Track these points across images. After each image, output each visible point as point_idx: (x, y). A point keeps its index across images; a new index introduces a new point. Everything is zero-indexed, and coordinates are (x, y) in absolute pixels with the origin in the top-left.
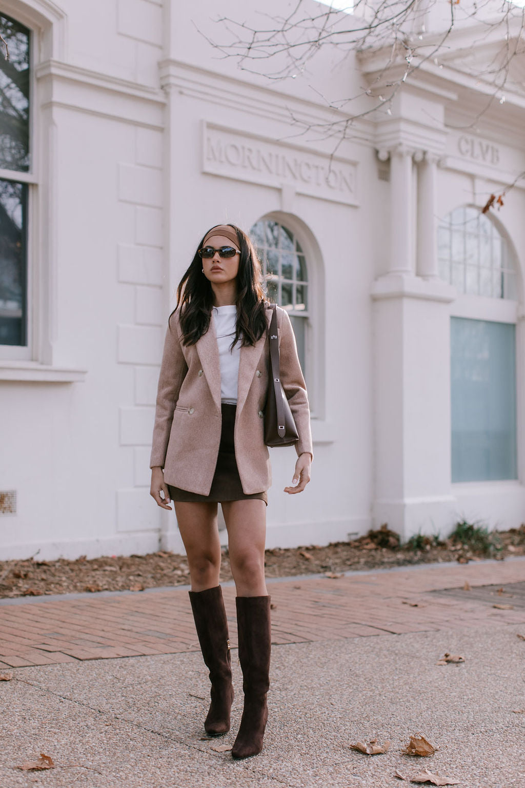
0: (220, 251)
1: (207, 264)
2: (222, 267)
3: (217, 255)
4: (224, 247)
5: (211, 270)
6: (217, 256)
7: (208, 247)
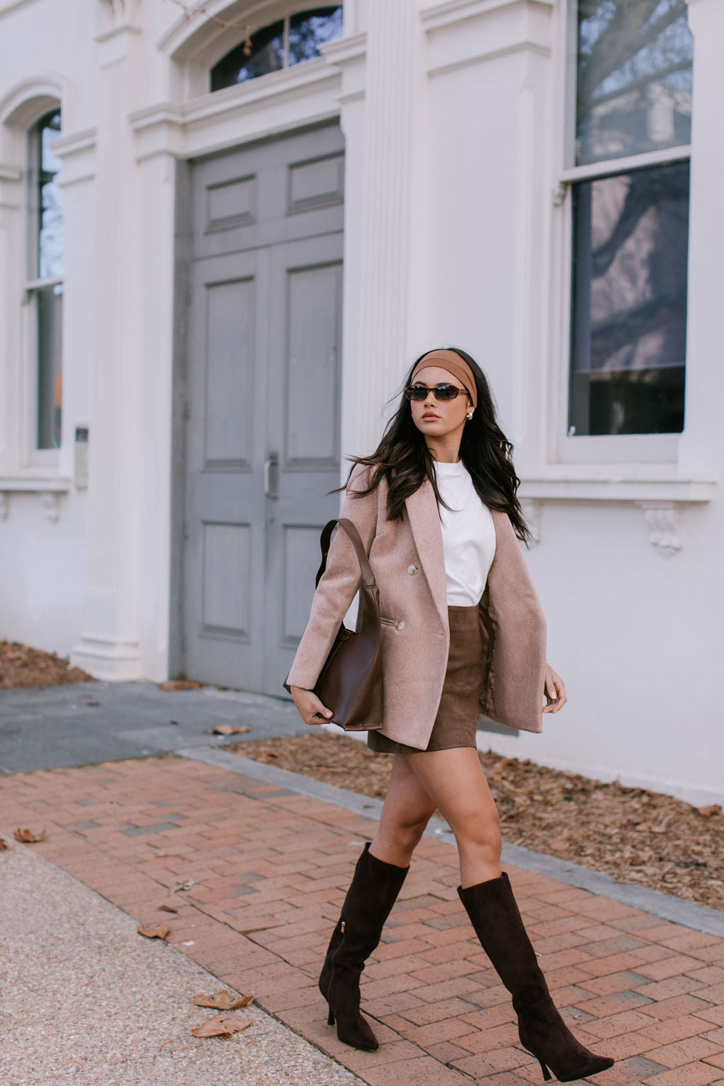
0: (435, 390)
1: (418, 409)
2: (438, 415)
3: (431, 395)
4: (440, 385)
5: (423, 417)
6: (431, 397)
7: (417, 383)
